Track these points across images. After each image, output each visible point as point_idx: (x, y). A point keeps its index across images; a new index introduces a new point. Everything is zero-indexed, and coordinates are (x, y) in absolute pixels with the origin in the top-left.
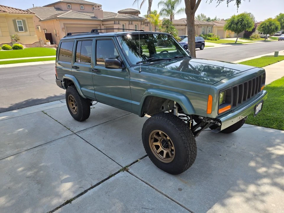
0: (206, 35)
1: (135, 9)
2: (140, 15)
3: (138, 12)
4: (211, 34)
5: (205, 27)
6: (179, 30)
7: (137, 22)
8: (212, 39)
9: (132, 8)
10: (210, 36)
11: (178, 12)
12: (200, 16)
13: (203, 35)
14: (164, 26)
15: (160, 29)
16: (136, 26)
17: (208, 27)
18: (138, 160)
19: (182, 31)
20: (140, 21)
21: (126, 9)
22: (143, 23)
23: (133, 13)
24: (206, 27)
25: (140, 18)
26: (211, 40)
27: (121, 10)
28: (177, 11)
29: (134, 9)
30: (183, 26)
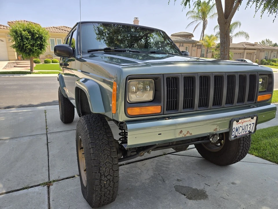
0: (270, 60)
1: (189, 32)
2: (193, 39)
3: (191, 35)
4: (276, 59)
5: (268, 52)
6: (236, 53)
7: (189, 45)
8: (277, 65)
9: (186, 32)
10: (275, 61)
11: (236, 35)
12: (265, 41)
13: (265, 60)
14: (218, 49)
15: (213, 51)
16: (187, 48)
17: (272, 51)
18: (76, 176)
19: (240, 54)
20: (191, 43)
21: (180, 32)
22: (194, 45)
23: (186, 36)
24: (270, 52)
25: (193, 40)
26: (275, 66)
27: (174, 33)
28: (234, 35)
29: (187, 32)
30: (241, 49)
